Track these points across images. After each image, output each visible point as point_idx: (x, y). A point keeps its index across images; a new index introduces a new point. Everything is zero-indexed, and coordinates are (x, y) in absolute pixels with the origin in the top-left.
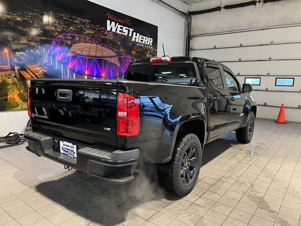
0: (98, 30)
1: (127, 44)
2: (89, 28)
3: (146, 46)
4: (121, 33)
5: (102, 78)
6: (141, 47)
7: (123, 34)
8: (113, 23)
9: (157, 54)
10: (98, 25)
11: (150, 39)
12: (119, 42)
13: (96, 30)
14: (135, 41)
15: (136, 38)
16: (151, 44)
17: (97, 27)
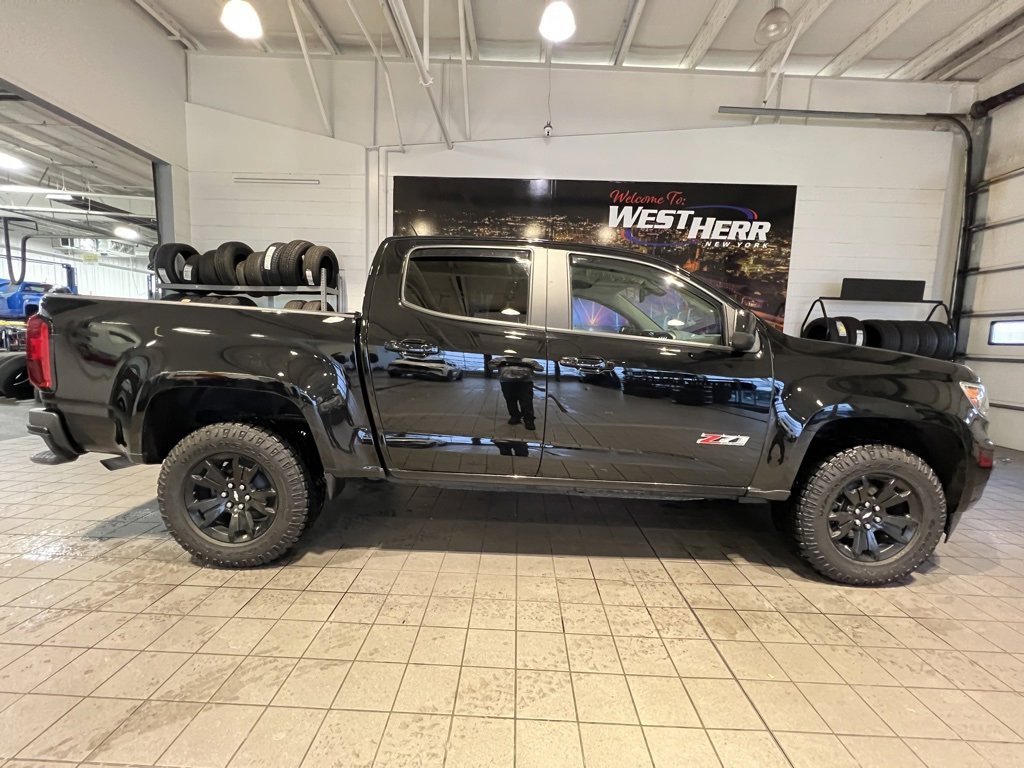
0: (583, 232)
1: (668, 248)
2: (562, 231)
3: (743, 245)
4: (651, 226)
5: (589, 327)
6: (720, 250)
7: (656, 227)
8: (628, 210)
9: (788, 261)
10: (584, 221)
11: (756, 224)
12: (641, 248)
13: (579, 232)
14: (698, 237)
15: (701, 231)
16: (763, 238)
17: (581, 226)
